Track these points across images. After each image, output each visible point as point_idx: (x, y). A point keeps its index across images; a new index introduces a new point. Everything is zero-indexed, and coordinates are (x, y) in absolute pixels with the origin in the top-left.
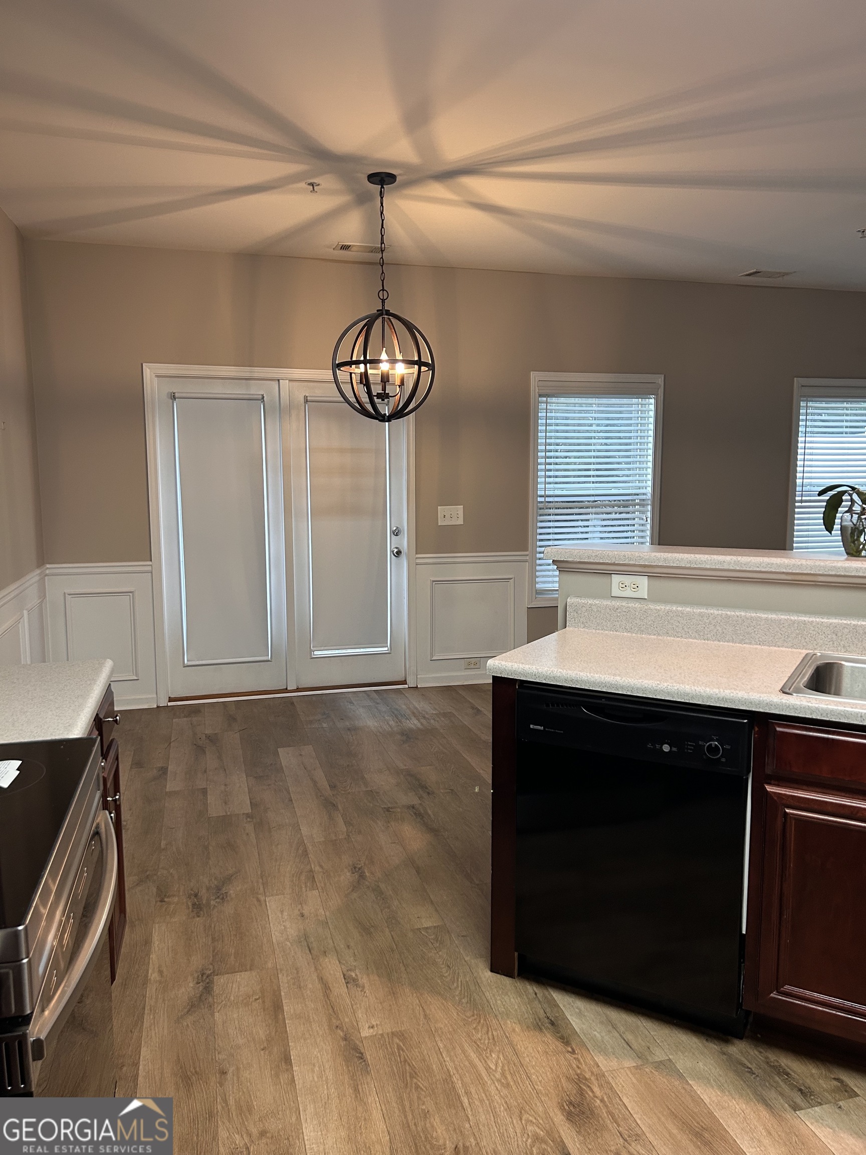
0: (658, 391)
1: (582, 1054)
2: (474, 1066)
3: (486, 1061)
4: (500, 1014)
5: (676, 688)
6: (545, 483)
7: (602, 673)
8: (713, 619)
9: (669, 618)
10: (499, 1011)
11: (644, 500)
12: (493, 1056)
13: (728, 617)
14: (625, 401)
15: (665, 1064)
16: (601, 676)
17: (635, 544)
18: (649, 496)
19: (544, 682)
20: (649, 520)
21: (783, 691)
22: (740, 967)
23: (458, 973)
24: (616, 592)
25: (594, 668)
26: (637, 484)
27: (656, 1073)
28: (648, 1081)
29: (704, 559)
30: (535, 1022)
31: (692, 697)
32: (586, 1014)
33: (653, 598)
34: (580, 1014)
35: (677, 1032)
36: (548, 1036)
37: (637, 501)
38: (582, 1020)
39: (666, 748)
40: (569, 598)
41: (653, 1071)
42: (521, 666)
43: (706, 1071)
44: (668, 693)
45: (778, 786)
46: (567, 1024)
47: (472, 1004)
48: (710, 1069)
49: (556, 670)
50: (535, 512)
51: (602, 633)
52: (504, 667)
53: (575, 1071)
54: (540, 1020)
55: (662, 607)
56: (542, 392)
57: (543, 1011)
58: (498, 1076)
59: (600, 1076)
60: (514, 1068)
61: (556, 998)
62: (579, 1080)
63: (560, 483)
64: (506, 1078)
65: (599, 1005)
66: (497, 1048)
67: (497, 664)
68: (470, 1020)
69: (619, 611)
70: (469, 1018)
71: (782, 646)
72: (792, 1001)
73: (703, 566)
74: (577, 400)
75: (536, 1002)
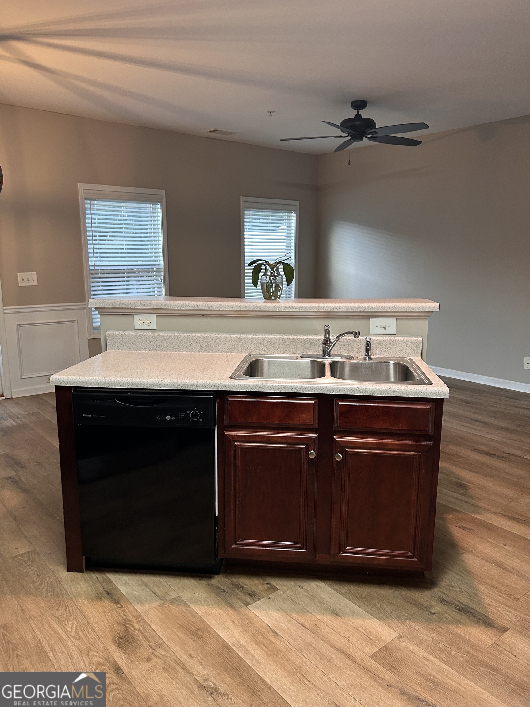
0: (162, 200)
1: (127, 607)
2: (56, 632)
3: (65, 628)
4: (74, 596)
5: (172, 382)
6: (94, 257)
7: (128, 377)
8: (195, 339)
9: (170, 340)
10: (73, 595)
11: (159, 269)
12: (70, 623)
13: (203, 338)
14: (142, 205)
15: (176, 599)
16: (127, 379)
17: (155, 296)
18: (162, 266)
19: (90, 386)
20: (162, 281)
21: (232, 378)
22: (215, 535)
23: (45, 578)
24: (137, 326)
25: (123, 374)
26: (154, 258)
27: (171, 606)
28: (167, 611)
29: (188, 304)
30: (97, 596)
31: (182, 386)
32: (129, 583)
33: (160, 329)
34: (126, 584)
35: (183, 580)
36: (106, 601)
37: (154, 269)
38: (127, 587)
39: (168, 418)
40: (107, 331)
41: (169, 605)
42: (74, 378)
43: (200, 597)
44: (168, 385)
45: (231, 431)
46: (118, 592)
47: (55, 595)
48: (202, 596)
49: (98, 378)
50: (89, 277)
51: (130, 352)
52: (63, 379)
53: (123, 618)
54: (100, 593)
55: (165, 334)
56: (86, 197)
57: (102, 587)
58: (73, 634)
59: (138, 617)
60: (84, 627)
61: (110, 578)
62: (125, 623)
63: (104, 257)
64: (78, 634)
65: (138, 575)
66: (73, 618)
67: (57, 378)
68: (53, 605)
69: (140, 337)
70: (53, 604)
71: (233, 352)
72: (243, 547)
73: (187, 308)
74: (111, 203)
75: (98, 583)
